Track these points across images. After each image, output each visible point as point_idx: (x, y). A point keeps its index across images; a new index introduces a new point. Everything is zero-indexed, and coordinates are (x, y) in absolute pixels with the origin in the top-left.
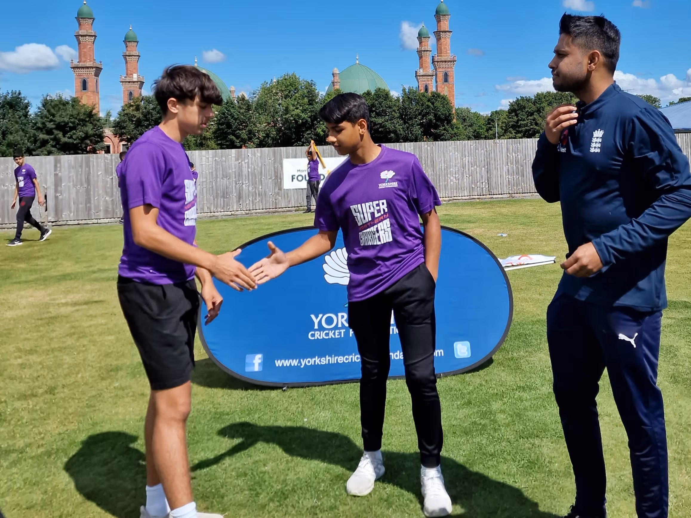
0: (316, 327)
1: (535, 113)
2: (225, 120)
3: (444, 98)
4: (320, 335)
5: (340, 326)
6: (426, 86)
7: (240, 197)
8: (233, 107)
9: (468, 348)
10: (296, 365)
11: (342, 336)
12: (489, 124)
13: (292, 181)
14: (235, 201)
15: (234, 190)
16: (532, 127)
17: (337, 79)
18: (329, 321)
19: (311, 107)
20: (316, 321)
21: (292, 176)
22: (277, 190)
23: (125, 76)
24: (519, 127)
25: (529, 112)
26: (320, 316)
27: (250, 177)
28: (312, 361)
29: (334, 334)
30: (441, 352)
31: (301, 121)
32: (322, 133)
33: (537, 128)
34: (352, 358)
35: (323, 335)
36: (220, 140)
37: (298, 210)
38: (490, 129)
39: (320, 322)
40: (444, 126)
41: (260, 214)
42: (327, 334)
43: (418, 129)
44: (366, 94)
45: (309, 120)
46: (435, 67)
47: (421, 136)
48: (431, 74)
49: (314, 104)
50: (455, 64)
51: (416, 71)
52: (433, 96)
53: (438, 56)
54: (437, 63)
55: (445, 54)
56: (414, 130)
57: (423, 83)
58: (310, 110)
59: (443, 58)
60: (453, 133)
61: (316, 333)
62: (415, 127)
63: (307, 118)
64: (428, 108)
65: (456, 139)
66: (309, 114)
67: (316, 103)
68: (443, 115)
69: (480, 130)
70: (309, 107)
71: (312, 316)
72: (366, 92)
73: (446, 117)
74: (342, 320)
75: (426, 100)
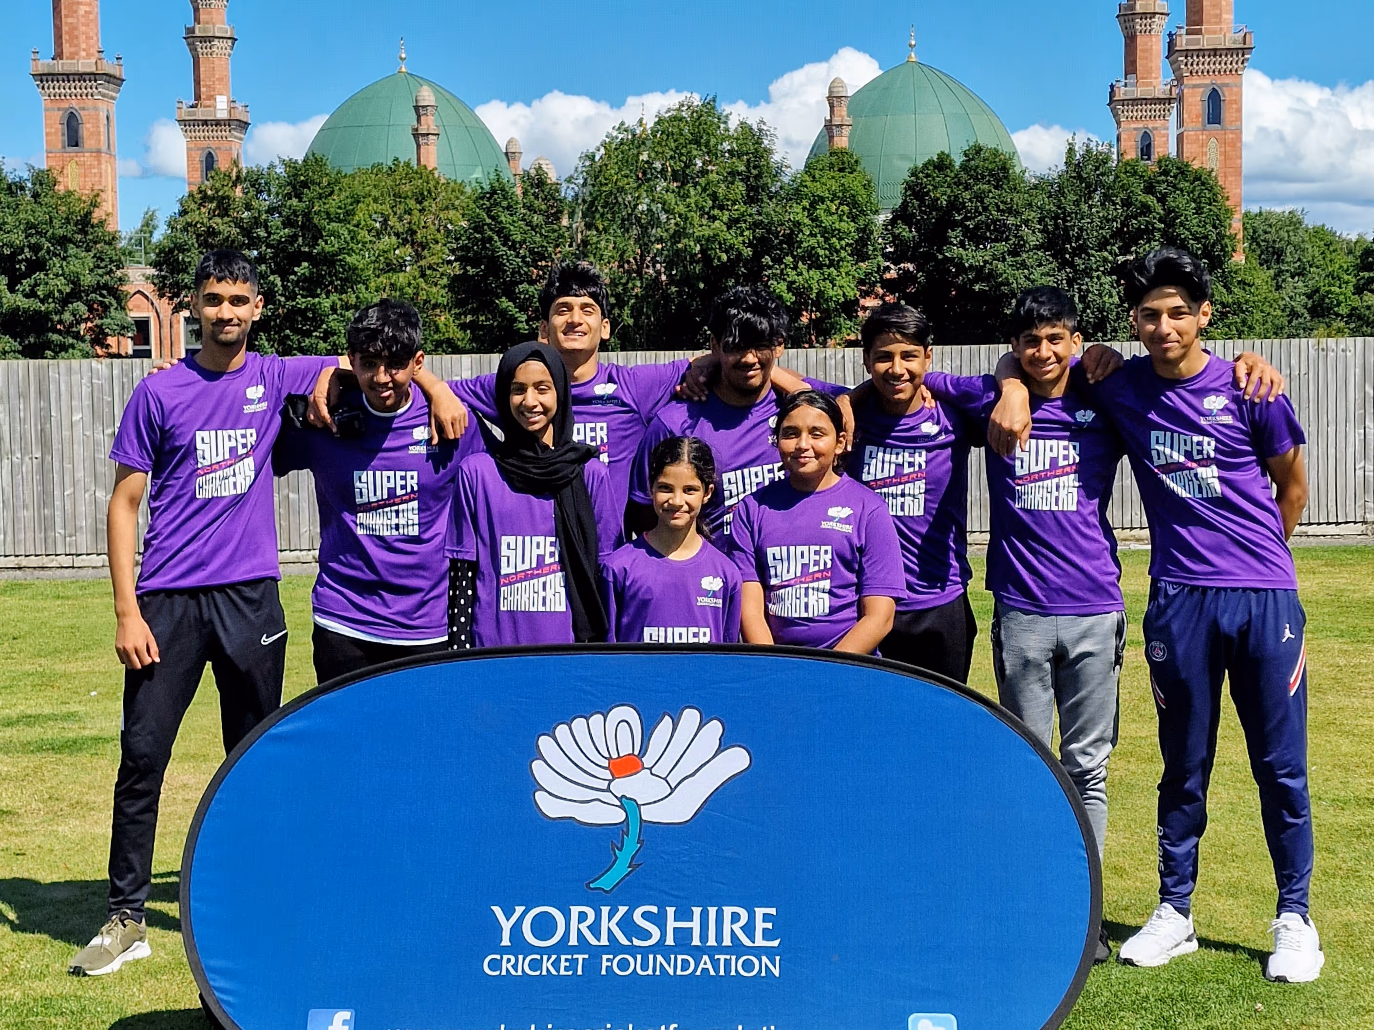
0: (506, 942)
2: (484, 248)
3: (1201, 180)
4: (515, 967)
5: (573, 941)
6: (1146, 137)
8: (509, 208)
11: (580, 972)
17: (842, 115)
18: (543, 927)
19: (754, 209)
20: (507, 926)
23: (192, 102)
26: (519, 910)
29: (556, 964)
31: (722, 256)
32: (789, 297)
35: (524, 965)
36: (473, 312)
39: (516, 929)
42: (536, 965)
43: (1107, 286)
44: (935, 167)
45: (748, 252)
46: (1176, 70)
47: (1118, 313)
48: (1163, 96)
49: (766, 199)
50: (1247, 59)
51: (1112, 86)
52: (1166, 173)
53: (1187, 34)
54: (1186, 57)
55: (1216, 23)
56: (1095, 289)
57: (1133, 126)
58: (749, 219)
59: (1205, 41)
60: (1230, 300)
61: (505, 957)
62: (1098, 278)
63: (741, 247)
64: (1143, 214)
65: (1238, 320)
66: (746, 233)
67: (771, 198)
68: (1195, 239)
69: (1333, 289)
70: (749, 211)
71: (497, 910)
72: (935, 158)
73: (1205, 246)
74: (581, 926)
75: (1138, 187)
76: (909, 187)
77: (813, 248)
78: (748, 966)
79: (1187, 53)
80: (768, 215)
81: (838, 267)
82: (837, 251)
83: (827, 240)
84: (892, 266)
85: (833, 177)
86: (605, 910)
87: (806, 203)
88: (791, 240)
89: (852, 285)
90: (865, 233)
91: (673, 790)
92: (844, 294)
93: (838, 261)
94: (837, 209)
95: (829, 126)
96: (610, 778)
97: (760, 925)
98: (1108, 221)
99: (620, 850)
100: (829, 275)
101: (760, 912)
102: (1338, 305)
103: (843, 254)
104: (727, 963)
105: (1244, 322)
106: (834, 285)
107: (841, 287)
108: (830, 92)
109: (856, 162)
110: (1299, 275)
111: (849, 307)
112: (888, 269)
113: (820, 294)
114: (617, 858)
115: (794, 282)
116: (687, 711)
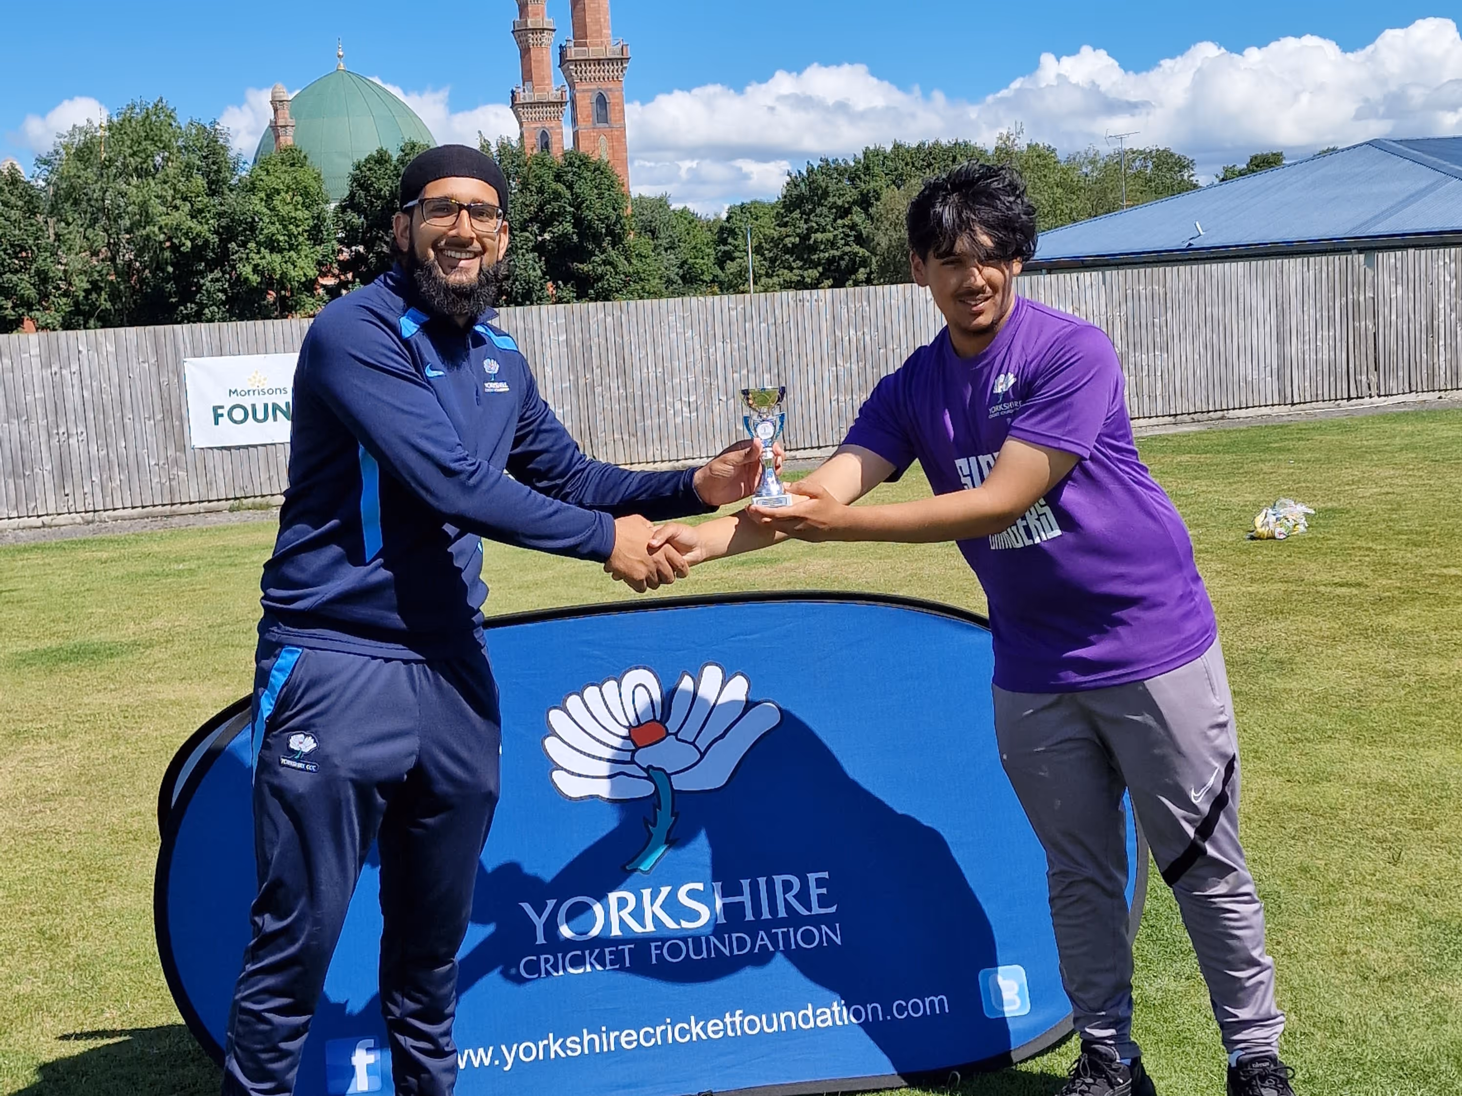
0: (541, 940)
1: (856, 208)
3: (600, 170)
5: (616, 932)
6: (544, 134)
7: (63, 474)
9: (1021, 986)
10: (487, 1062)
11: (627, 965)
12: (724, 242)
13: (217, 423)
14: (49, 485)
15: (45, 455)
16: (847, 249)
17: (285, 117)
18: (580, 920)
19: (217, 200)
20: (539, 923)
21: (215, 409)
22: (171, 452)
24: (814, 249)
25: (839, 208)
26: (551, 903)
27: (91, 416)
28: (537, 1051)
30: (941, 1002)
31: (189, 244)
32: (255, 279)
33: (862, 251)
34: (664, 1033)
37: (238, 509)
38: (728, 256)
39: (552, 924)
40: (603, 252)
41: (127, 523)
42: (578, 962)
43: (530, 262)
44: (376, 162)
45: (214, 239)
46: (568, 77)
47: (541, 284)
48: (556, 100)
49: (227, 191)
50: (626, 68)
51: (513, 92)
52: (571, 164)
53: (575, 46)
54: (576, 66)
55: (597, 37)
56: (521, 264)
57: (534, 126)
58: (214, 211)
59: (592, 52)
60: (631, 271)
61: (542, 957)
62: (523, 255)
63: (208, 234)
64: (556, 199)
65: (639, 288)
66: (211, 221)
67: (231, 190)
68: (599, 220)
69: (697, 261)
70: (212, 202)
71: (526, 906)
72: (375, 153)
73: (608, 226)
74: (621, 913)
75: (549, 177)
76: (355, 179)
77: (273, 235)
78: (808, 937)
79: (576, 62)
80: (230, 206)
81: (298, 252)
82: (295, 237)
83: (285, 227)
84: (344, 249)
85: (286, 172)
86: (646, 893)
87: (263, 195)
88: (252, 227)
89: (312, 266)
90: (319, 218)
91: (703, 755)
92: (305, 275)
93: (297, 246)
94: (292, 199)
95: (274, 127)
96: (633, 748)
97: (814, 892)
98: (527, 206)
99: (654, 825)
100: (290, 257)
101: (812, 877)
102: (703, 274)
103: (301, 239)
104: (786, 935)
105: (643, 288)
106: (295, 266)
107: (302, 268)
108: (273, 97)
109: (305, 157)
110: (671, 248)
111: (309, 286)
112: (340, 251)
113: (284, 275)
114: (651, 835)
115: (258, 265)
116: (708, 669)
